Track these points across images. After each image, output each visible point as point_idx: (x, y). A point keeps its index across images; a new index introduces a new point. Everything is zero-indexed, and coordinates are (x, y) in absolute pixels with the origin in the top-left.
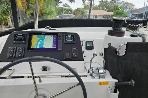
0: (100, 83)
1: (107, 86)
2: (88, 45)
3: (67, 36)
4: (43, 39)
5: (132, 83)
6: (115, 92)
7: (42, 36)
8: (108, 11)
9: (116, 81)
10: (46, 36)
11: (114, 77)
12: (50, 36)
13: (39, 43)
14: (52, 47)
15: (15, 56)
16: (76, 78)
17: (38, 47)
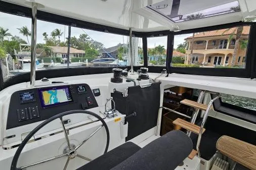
0: (116, 121)
1: (120, 121)
2: (95, 92)
3: (78, 87)
4: (56, 94)
5: (135, 114)
6: (125, 123)
7: (54, 91)
8: (78, 49)
9: (125, 115)
10: (58, 91)
11: (123, 113)
12: (62, 90)
13: (53, 99)
14: (67, 100)
15: (29, 118)
16: (100, 121)
17: (53, 103)
